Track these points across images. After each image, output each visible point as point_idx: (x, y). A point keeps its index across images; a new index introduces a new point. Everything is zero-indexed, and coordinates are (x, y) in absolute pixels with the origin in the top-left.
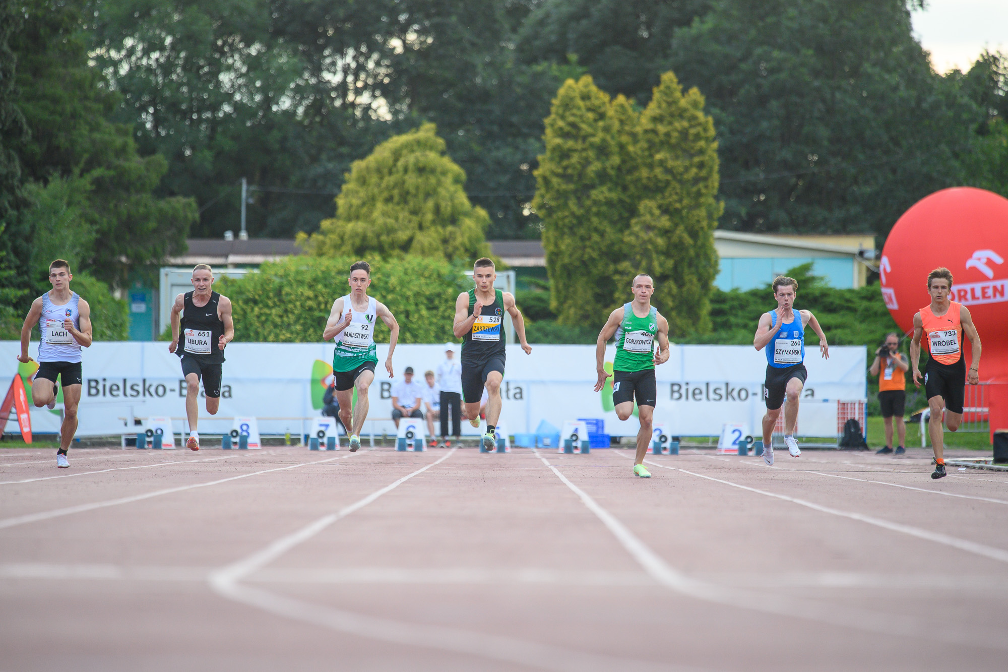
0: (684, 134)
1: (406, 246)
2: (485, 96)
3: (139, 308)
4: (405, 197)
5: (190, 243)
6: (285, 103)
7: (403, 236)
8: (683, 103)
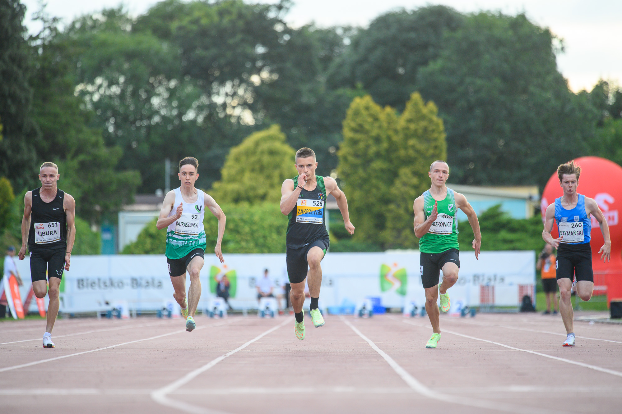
0: (425, 129)
1: (263, 198)
2: (308, 109)
3: (107, 236)
4: (262, 169)
5: (137, 198)
6: (190, 115)
7: (261, 191)
8: (425, 111)
